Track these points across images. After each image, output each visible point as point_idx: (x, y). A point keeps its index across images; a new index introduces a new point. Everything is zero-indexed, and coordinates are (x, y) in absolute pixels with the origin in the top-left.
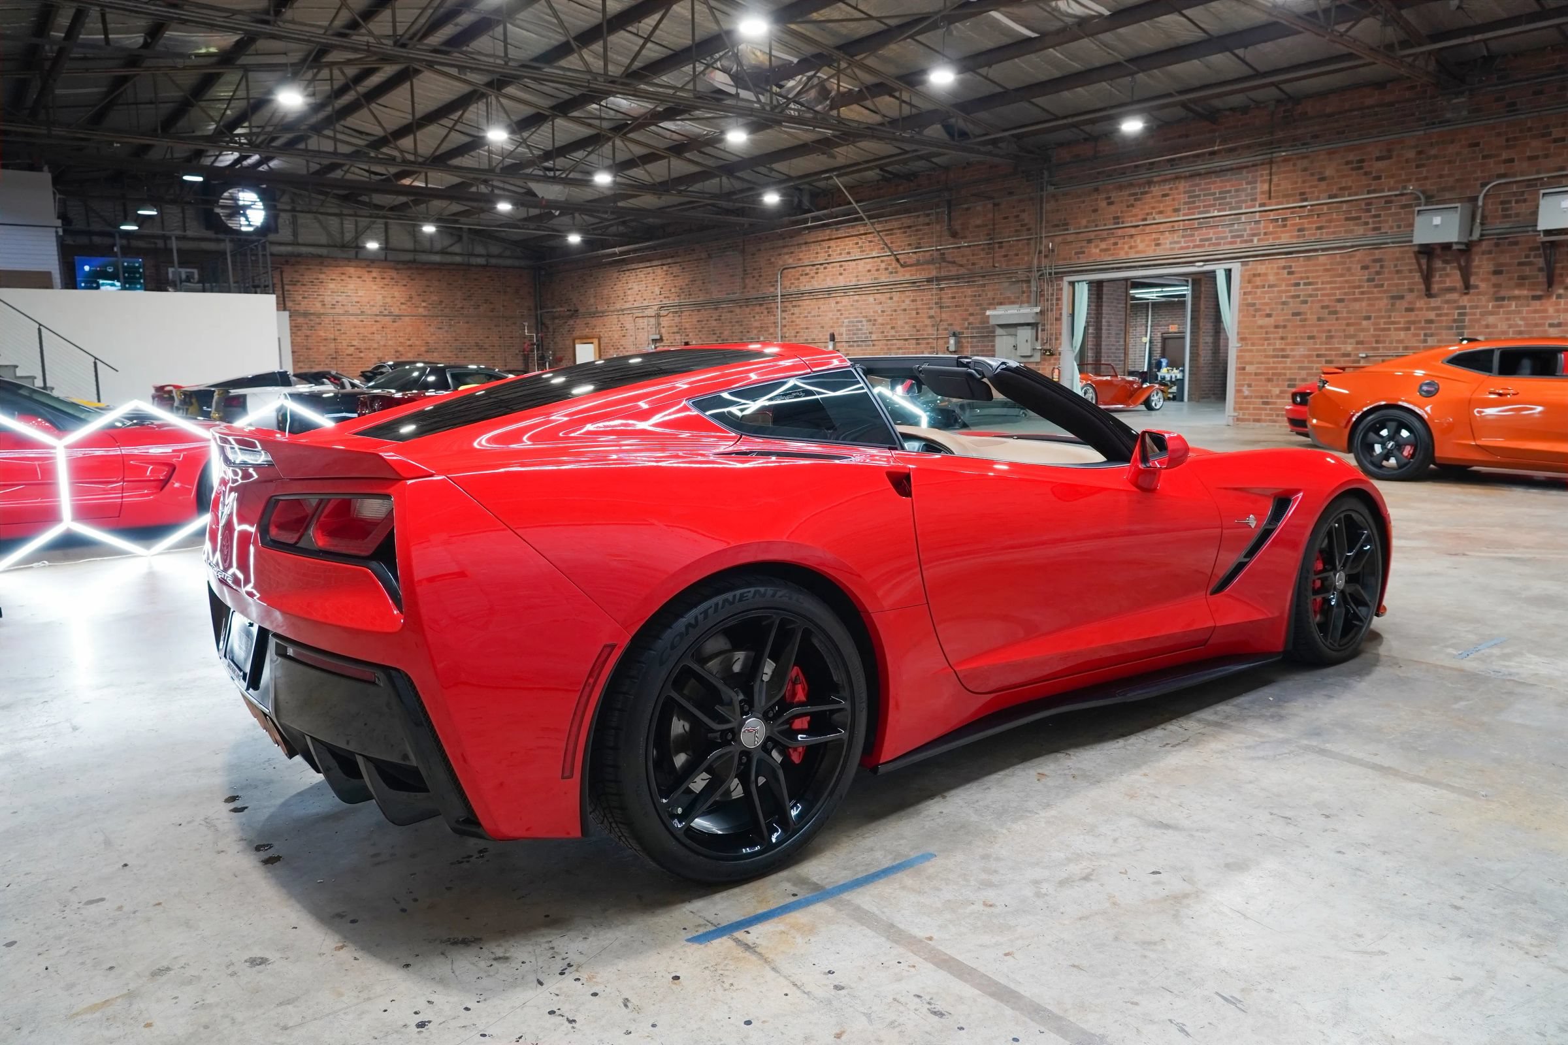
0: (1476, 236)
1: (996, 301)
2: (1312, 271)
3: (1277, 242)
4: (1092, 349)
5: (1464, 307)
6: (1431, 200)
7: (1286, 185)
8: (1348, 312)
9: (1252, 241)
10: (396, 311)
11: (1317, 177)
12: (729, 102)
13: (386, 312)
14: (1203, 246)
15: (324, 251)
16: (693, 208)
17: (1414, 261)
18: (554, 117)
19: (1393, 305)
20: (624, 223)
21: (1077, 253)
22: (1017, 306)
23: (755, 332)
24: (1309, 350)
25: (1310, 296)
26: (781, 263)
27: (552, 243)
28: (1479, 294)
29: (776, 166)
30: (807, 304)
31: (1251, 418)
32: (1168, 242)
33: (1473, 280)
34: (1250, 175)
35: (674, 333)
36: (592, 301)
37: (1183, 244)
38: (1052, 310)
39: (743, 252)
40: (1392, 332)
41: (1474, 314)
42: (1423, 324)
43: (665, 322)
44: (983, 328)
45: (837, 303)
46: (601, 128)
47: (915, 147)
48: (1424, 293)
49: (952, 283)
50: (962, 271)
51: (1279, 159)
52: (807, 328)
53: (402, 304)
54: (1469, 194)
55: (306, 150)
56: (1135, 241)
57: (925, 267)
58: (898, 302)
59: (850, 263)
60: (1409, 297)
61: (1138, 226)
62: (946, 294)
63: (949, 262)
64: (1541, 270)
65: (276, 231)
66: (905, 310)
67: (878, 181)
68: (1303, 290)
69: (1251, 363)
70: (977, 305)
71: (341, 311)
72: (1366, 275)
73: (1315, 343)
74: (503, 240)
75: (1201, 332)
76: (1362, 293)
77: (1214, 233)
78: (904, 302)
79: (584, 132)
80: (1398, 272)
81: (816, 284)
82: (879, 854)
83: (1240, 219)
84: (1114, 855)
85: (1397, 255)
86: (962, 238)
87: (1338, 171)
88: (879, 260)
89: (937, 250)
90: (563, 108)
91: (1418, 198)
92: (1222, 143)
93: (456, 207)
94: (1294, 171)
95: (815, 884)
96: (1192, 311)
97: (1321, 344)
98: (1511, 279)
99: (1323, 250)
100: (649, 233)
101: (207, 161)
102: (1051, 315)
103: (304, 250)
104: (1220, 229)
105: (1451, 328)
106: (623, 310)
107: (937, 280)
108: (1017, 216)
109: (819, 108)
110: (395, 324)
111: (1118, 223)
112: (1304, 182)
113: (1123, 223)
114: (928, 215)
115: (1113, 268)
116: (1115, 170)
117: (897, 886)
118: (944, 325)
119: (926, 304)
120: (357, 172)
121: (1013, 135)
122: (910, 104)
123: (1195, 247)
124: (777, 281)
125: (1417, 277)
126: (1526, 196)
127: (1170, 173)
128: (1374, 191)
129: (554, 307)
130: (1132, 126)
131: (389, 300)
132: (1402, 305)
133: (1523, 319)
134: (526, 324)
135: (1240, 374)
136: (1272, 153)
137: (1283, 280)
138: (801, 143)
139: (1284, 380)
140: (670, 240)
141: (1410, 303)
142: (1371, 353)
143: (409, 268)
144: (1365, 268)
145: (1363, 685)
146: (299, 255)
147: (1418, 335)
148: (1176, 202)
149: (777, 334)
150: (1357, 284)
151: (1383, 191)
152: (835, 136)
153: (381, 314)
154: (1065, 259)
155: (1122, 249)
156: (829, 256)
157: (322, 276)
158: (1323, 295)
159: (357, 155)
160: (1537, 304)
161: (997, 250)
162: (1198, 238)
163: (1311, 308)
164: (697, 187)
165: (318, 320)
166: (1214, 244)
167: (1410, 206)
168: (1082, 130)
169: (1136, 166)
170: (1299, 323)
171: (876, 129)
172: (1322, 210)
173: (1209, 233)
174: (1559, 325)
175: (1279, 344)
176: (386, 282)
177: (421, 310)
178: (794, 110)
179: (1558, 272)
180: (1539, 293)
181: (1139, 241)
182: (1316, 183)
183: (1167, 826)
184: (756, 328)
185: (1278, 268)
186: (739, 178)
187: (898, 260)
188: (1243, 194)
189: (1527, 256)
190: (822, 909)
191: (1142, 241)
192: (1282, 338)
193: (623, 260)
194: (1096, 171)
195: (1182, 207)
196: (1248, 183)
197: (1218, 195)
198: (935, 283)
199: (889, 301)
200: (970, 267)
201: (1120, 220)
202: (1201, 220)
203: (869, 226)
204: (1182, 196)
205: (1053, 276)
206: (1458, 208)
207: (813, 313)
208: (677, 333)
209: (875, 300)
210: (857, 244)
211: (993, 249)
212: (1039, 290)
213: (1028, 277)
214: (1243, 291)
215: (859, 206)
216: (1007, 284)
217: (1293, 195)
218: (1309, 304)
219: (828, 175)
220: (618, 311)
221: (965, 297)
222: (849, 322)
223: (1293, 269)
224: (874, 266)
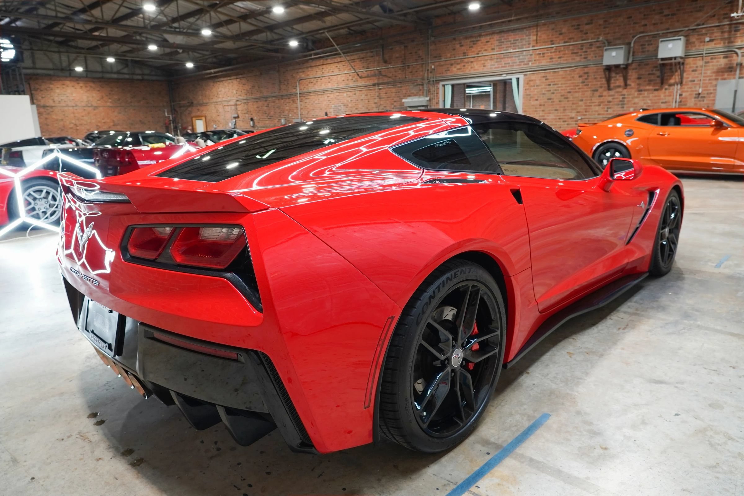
0: (630, 61)
1: (407, 95)
2: (556, 79)
3: (541, 64)
5: (624, 95)
6: (611, 43)
7: (544, 36)
8: (573, 98)
9: (528, 64)
10: (95, 104)
11: (558, 33)
13: (90, 105)
14: (506, 67)
15: (51, 72)
16: (252, 49)
17: (603, 73)
19: (593, 94)
20: (215, 57)
21: (446, 71)
22: (418, 97)
23: (287, 112)
25: (556, 90)
27: (177, 67)
28: (631, 88)
29: (295, 27)
30: (313, 97)
32: (489, 65)
33: (629, 82)
34: (527, 32)
35: (245, 113)
36: (200, 98)
37: (496, 66)
38: (434, 99)
39: (279, 71)
40: (593, 107)
41: (629, 98)
42: (606, 103)
43: (239, 108)
44: (401, 108)
45: (328, 97)
46: (204, 5)
47: (369, 16)
48: (606, 88)
49: (385, 86)
50: (390, 80)
51: (541, 24)
52: (313, 110)
53: (98, 100)
54: (627, 41)
55: (37, 15)
56: (474, 65)
57: (372, 78)
58: (359, 96)
59: (334, 77)
60: (600, 90)
61: (474, 57)
62: (383, 92)
63: (384, 76)
64: (658, 77)
65: (22, 61)
66: (362, 100)
67: (346, 35)
68: (552, 88)
70: (398, 97)
71: (64, 105)
72: (581, 80)
73: (558, 113)
74: (150, 66)
76: (579, 89)
77: (511, 61)
78: (361, 96)
79: (193, 7)
80: (595, 78)
81: (317, 88)
83: (523, 53)
85: (595, 70)
86: (389, 63)
87: (568, 30)
88: (348, 75)
89: (377, 70)
91: (604, 43)
92: (516, 15)
93: (125, 48)
94: (548, 30)
95: (495, 443)
96: (493, 99)
97: (561, 113)
98: (645, 81)
99: (562, 68)
100: (228, 62)
102: (434, 102)
103: (40, 72)
104: (514, 58)
105: (619, 105)
106: (217, 102)
108: (416, 52)
110: (95, 111)
111: (465, 56)
112: (552, 35)
113: (468, 55)
114: (372, 52)
115: (463, 78)
116: (463, 29)
117: (543, 439)
118: (382, 107)
119: (373, 97)
120: (67, 29)
121: (414, 11)
123: (502, 67)
124: (297, 86)
125: (604, 81)
126: (652, 42)
127: (490, 30)
128: (584, 40)
129: (180, 101)
130: (474, 7)
131: (90, 99)
132: (597, 94)
133: (650, 100)
134: (166, 110)
136: (538, 21)
137: (543, 83)
138: (308, 14)
140: (240, 65)
141: (601, 93)
142: (583, 117)
143: (100, 82)
144: (580, 77)
146: (37, 75)
147: (604, 108)
148: (493, 45)
149: (298, 113)
150: (577, 84)
151: (588, 39)
152: (329, 10)
153: (87, 106)
154: (440, 74)
155: (468, 68)
156: (323, 73)
157: (51, 86)
158: (562, 90)
159: (67, 19)
160: (656, 93)
161: (407, 69)
162: (503, 63)
163: (556, 96)
164: (255, 37)
165: (51, 110)
167: (601, 47)
168: (448, 9)
169: (474, 27)
170: (551, 103)
171: (347, 7)
172: (561, 49)
173: (508, 61)
174: (665, 102)
175: (541, 113)
176: (88, 88)
177: (109, 104)
179: (665, 78)
180: (657, 88)
181: (475, 65)
182: (558, 36)
184: (287, 110)
185: (541, 77)
186: (275, 33)
187: (358, 75)
188: (524, 41)
189: (652, 71)
191: (477, 65)
192: (543, 111)
193: (216, 77)
194: (454, 29)
195: (496, 47)
196: (527, 36)
197: (512, 42)
198: (377, 86)
199: (354, 95)
200: (394, 78)
201: (466, 54)
202: (505, 54)
203: (344, 58)
204: (495, 42)
205: (435, 82)
206: (622, 48)
207: (316, 102)
208: (247, 113)
209: (347, 95)
210: (337, 67)
211: (405, 69)
212: (428, 89)
213: (422, 82)
214: (524, 88)
215: (339, 48)
216: (412, 86)
217: (548, 42)
218: (555, 94)
219: (322, 31)
220: (215, 103)
221: (392, 93)
222: (335, 106)
223: (548, 78)
224: (346, 78)
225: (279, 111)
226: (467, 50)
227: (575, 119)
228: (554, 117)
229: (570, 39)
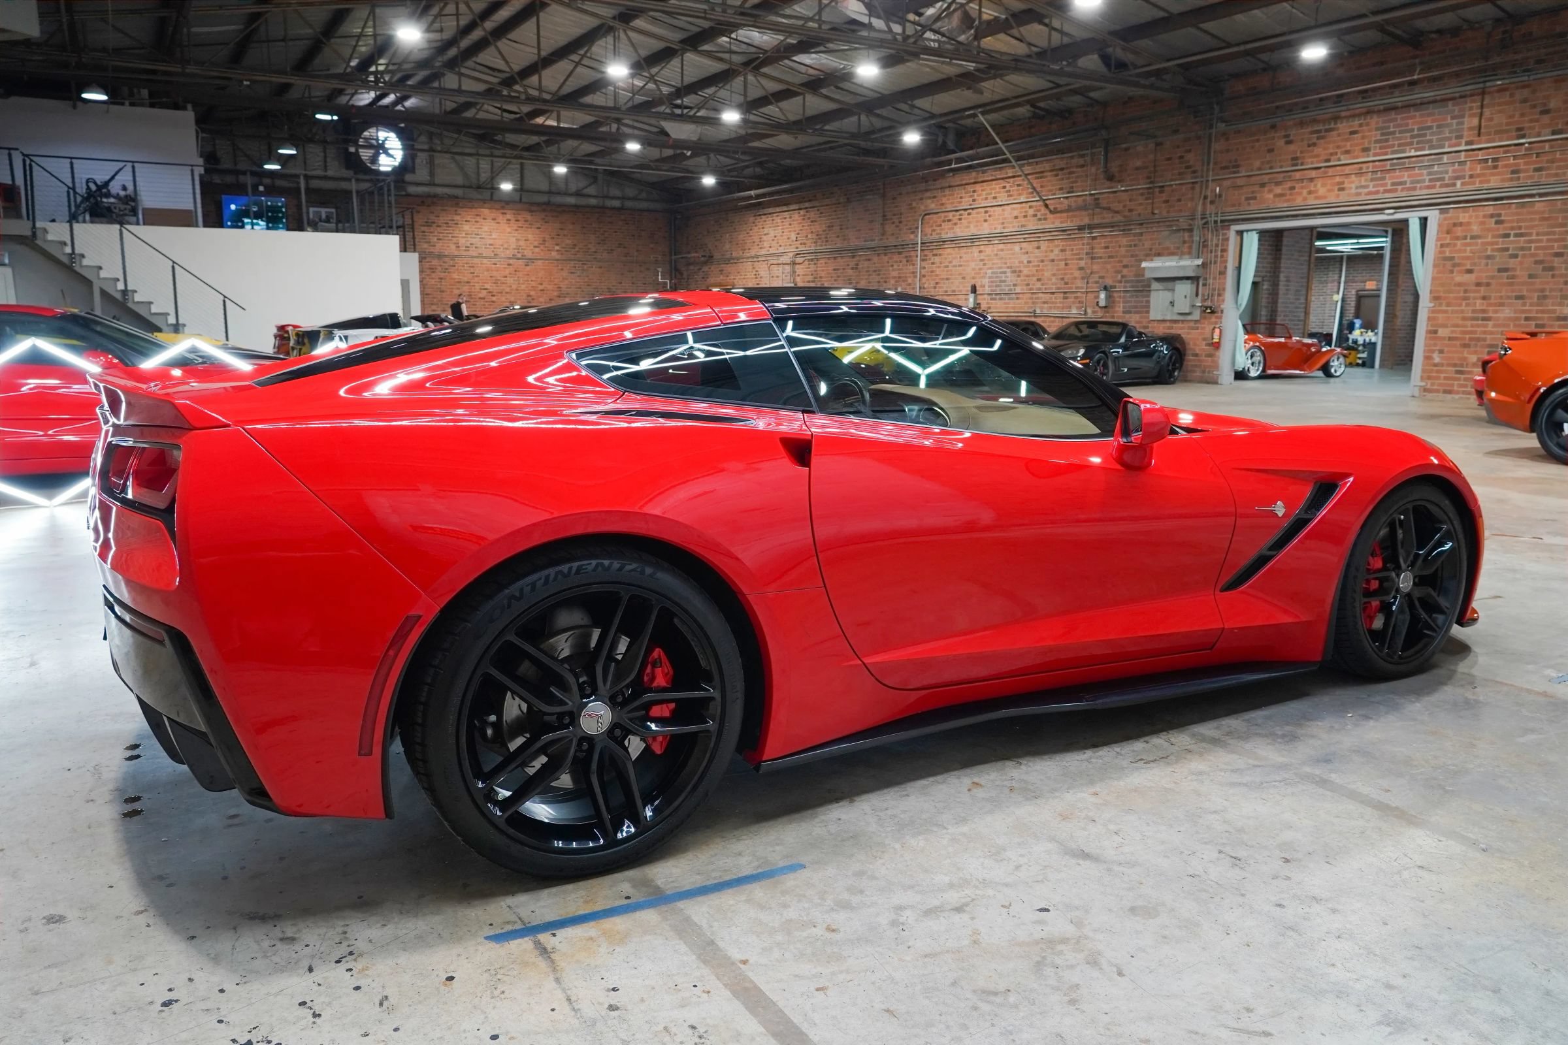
1: (1153, 252)
2: (1525, 221)
3: (1486, 186)
4: (1266, 307)
7: (1500, 119)
9: (1454, 185)
10: (528, 254)
11: (1539, 109)
12: (865, 33)
13: (519, 256)
14: (1396, 190)
15: (459, 192)
16: (831, 148)
18: (684, 51)
20: (761, 164)
21: (1247, 199)
22: (1177, 257)
23: (893, 282)
25: (1522, 249)
26: (923, 208)
27: (688, 185)
29: (918, 102)
30: (949, 253)
31: (1441, 388)
32: (1353, 186)
34: (1456, 108)
35: (809, 282)
36: (727, 246)
37: (1371, 189)
38: (1215, 262)
39: (884, 196)
43: (800, 270)
44: (1138, 281)
45: (980, 252)
46: (730, 62)
47: (1067, 80)
49: (1106, 232)
50: (1118, 218)
51: (1492, 89)
52: (947, 279)
53: (535, 247)
55: (440, 88)
56: (1315, 186)
57: (1077, 213)
58: (1046, 252)
59: (996, 208)
61: (1319, 168)
62: (1100, 243)
63: (1104, 208)
65: (413, 171)
66: (1053, 261)
67: (1029, 118)
68: (1513, 243)
69: (1444, 326)
70: (1132, 256)
71: (474, 254)
73: (1524, 304)
74: (639, 182)
75: (1399, 291)
77: (1409, 176)
78: (1052, 251)
79: (714, 67)
81: (959, 231)
82: (743, 861)
83: (1441, 159)
84: (1006, 885)
86: (1119, 181)
87: (1565, 102)
88: (1027, 205)
89: (1091, 195)
90: (693, 42)
92: (1423, 71)
93: (588, 147)
94: (1511, 103)
95: (658, 888)
96: (1390, 266)
97: (1531, 305)
99: (1541, 195)
100: (788, 175)
101: (343, 100)
102: (1215, 269)
103: (440, 190)
104: (1417, 171)
106: (757, 257)
107: (1089, 228)
108: (1182, 157)
109: (962, 38)
110: (528, 268)
111: (1296, 165)
112: (1522, 115)
113: (1302, 164)
114: (1083, 156)
115: (1287, 216)
116: (1296, 104)
117: (743, 898)
118: (1095, 277)
119: (1076, 254)
120: (489, 111)
121: (1179, 65)
122: (1061, 32)
123: (1386, 191)
124: (917, 228)
127: (1361, 106)
129: (689, 253)
130: (1314, 53)
131: (522, 243)
134: (660, 270)
135: (1431, 339)
136: (1485, 82)
137: (1489, 230)
138: (944, 76)
139: (1482, 346)
140: (807, 182)
143: (544, 210)
145: (1416, 707)
146: (435, 196)
148: (1366, 141)
149: (915, 284)
152: (977, 70)
153: (514, 257)
154: (1233, 205)
155: (1300, 194)
156: (974, 200)
157: (457, 218)
158: (1537, 248)
159: (491, 93)
161: (1157, 194)
162: (1389, 182)
163: (1521, 263)
164: (834, 125)
165: (452, 263)
166: (1409, 189)
168: (1259, 60)
169: (1321, 100)
170: (1505, 280)
171: (1024, 62)
172: (1544, 147)
173: (1403, 176)
175: (1479, 304)
176: (520, 224)
177: (554, 254)
178: (934, 41)
181: (1319, 186)
182: (1537, 116)
183: (1085, 856)
184: (895, 277)
185: (1485, 216)
186: (878, 116)
188: (1447, 130)
190: (649, 916)
191: (1324, 185)
192: (1484, 298)
193: (760, 204)
194: (1274, 105)
195: (1373, 145)
196: (1453, 118)
197: (1416, 132)
198: (1087, 231)
199: (1036, 251)
200: (1127, 213)
201: (1299, 162)
202: (1395, 161)
203: (1017, 168)
204: (1374, 133)
205: (1219, 224)
207: (954, 263)
209: (1021, 249)
210: (1004, 187)
211: (1153, 193)
212: (1202, 240)
213: (1190, 225)
214: (1439, 243)
215: (1006, 147)
216: (1167, 233)
217: (1507, 131)
218: (1519, 259)
219: (972, 112)
220: (753, 258)
221: (1120, 246)
222: (992, 273)
223: (1502, 218)
224: (1021, 212)
225: (878, 278)
226: (1301, 152)
228: (1512, 315)
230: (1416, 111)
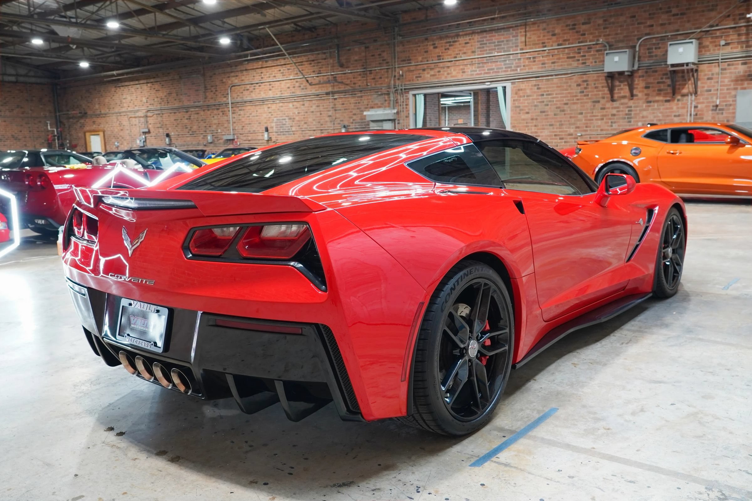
0: (636, 68)
1: (369, 106)
2: (550, 87)
3: (531, 71)
5: (631, 107)
6: (612, 47)
7: (534, 38)
8: (571, 110)
9: (517, 70)
11: (551, 34)
14: (489, 73)
16: (169, 46)
17: (605, 81)
19: (594, 106)
20: (119, 55)
21: (417, 77)
22: (382, 109)
23: (215, 126)
24: (550, 132)
25: (550, 101)
27: (65, 67)
28: (638, 99)
29: (226, 20)
30: (249, 108)
32: (469, 70)
33: (635, 92)
34: (514, 32)
35: (158, 128)
36: (97, 106)
37: (478, 72)
38: (403, 111)
39: (204, 75)
40: (594, 122)
41: (636, 110)
43: (151, 120)
44: (362, 122)
45: (269, 108)
48: (610, 99)
49: (342, 95)
50: (348, 88)
51: (530, 23)
52: (250, 124)
54: (631, 44)
56: (451, 70)
57: (324, 85)
58: (308, 107)
59: (276, 83)
60: (603, 101)
61: (452, 61)
62: (339, 102)
63: (339, 82)
64: (669, 86)
66: (313, 112)
67: (291, 31)
68: (546, 98)
70: (358, 109)
72: (579, 89)
73: (553, 128)
74: (28, 65)
75: (480, 124)
76: (578, 100)
77: (496, 66)
78: (312, 107)
80: (596, 88)
81: (254, 96)
83: (509, 57)
85: (595, 78)
86: (347, 68)
87: (562, 30)
88: (295, 81)
89: (332, 75)
91: (605, 46)
92: (499, 13)
94: (538, 30)
96: (474, 111)
97: (557, 128)
98: (654, 91)
99: (556, 75)
100: (136, 62)
102: (403, 114)
104: (499, 63)
105: (625, 118)
106: (120, 113)
108: (380, 55)
111: (440, 59)
112: (544, 36)
113: (443, 59)
114: (325, 53)
115: (438, 86)
116: (437, 28)
118: (338, 121)
119: (326, 108)
121: (378, 6)
123: (485, 73)
124: (228, 94)
125: (606, 90)
126: (660, 46)
127: (469, 30)
128: (582, 42)
129: (68, 111)
132: (599, 106)
133: (661, 113)
134: (49, 122)
136: (526, 19)
137: (535, 92)
138: (243, 5)
141: (603, 105)
142: (583, 133)
144: (579, 85)
147: (608, 123)
148: (473, 47)
149: (230, 127)
150: (575, 94)
151: (586, 42)
154: (410, 81)
155: (443, 74)
156: (262, 78)
158: (556, 101)
160: (667, 105)
161: (368, 75)
162: (486, 69)
163: (550, 108)
164: (175, 32)
166: (496, 72)
167: (601, 50)
169: (450, 26)
170: (544, 117)
172: (555, 52)
173: (492, 66)
174: (679, 116)
175: (534, 129)
179: (677, 87)
180: (668, 98)
181: (452, 70)
182: (550, 37)
184: (215, 124)
185: (532, 86)
186: (201, 27)
187: (307, 81)
188: (511, 43)
189: (662, 78)
191: (454, 70)
192: (535, 126)
193: (118, 80)
194: (426, 28)
195: (477, 50)
196: (513, 37)
197: (496, 44)
198: (331, 95)
199: (302, 106)
200: (353, 85)
201: (441, 58)
202: (488, 58)
203: (290, 60)
204: (476, 43)
205: (403, 91)
206: (626, 52)
207: (253, 114)
208: (161, 127)
209: (293, 106)
210: (280, 70)
211: (366, 74)
212: (395, 99)
213: (388, 91)
214: (512, 99)
215: (283, 47)
216: (376, 96)
217: (538, 44)
218: (549, 106)
219: (262, 27)
220: (117, 113)
221: (350, 104)
222: (277, 120)
223: (540, 86)
224: (291, 85)
225: (205, 125)
226: (442, 53)
227: (573, 136)
228: (549, 134)
229: (565, 40)
230: (495, 33)
